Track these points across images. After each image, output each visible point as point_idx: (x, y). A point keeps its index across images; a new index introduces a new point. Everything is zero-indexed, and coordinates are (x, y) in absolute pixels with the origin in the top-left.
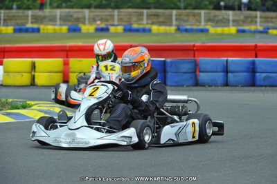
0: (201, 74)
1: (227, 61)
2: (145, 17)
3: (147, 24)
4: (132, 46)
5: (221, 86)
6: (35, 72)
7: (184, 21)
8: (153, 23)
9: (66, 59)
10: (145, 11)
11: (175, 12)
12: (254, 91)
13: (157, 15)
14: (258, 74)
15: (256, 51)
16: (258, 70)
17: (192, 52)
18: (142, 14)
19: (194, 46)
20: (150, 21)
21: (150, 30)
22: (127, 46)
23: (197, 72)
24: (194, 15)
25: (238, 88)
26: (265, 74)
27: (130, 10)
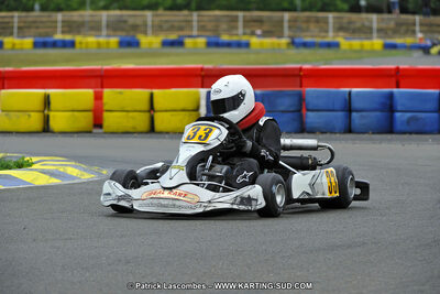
0: (309, 114)
1: (350, 93)
2: (240, 24)
3: (244, 34)
4: (202, 69)
5: (340, 133)
6: (49, 110)
7: (302, 30)
8: (253, 34)
9: (99, 90)
10: (240, 14)
11: (287, 16)
12: (390, 140)
13: (259, 21)
14: (398, 115)
15: (398, 77)
16: (399, 108)
17: (298, 79)
18: (235, 19)
19: (301, 69)
20: (248, 31)
21: (247, 45)
22: (196, 69)
23: (304, 110)
24: (317, 21)
25: (366, 135)
26: (409, 115)
27: (217, 13)
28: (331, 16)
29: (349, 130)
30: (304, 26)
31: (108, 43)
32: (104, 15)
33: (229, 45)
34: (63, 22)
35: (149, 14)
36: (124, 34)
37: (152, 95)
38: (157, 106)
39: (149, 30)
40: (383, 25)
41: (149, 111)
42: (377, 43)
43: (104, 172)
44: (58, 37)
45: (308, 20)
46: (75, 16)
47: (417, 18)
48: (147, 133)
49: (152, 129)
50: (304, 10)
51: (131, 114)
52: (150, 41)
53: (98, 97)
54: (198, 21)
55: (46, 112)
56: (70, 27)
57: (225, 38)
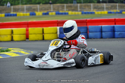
0: (90, 33)
1: (102, 27)
2: (65, 7)
3: (67, 10)
4: (57, 21)
5: (99, 38)
6: (13, 34)
7: (83, 9)
8: (69, 10)
9: (27, 28)
10: (65, 5)
11: (79, 5)
12: (114, 40)
13: (71, 6)
14: (116, 33)
15: (115, 21)
16: (116, 31)
17: (86, 23)
18: (64, 6)
19: (86, 20)
20: (68, 9)
21: (68, 14)
22: (55, 21)
23: (88, 32)
24: (88, 6)
25: (107, 39)
26: (119, 33)
27: (58, 4)
28: (92, 4)
29: (102, 37)
30: (84, 7)
31: (26, 14)
32: (25, 6)
33: (62, 14)
34: (13, 9)
35: (38, 6)
36: (31, 11)
37: (43, 29)
38: (45, 32)
39: (39, 10)
40: (107, 7)
41: (42, 34)
42: (106, 12)
43: (32, 52)
44: (12, 13)
45: (85, 6)
46: (17, 7)
47: (117, 4)
48: (42, 40)
49: (43, 39)
50: (84, 3)
51: (37, 35)
52: (39, 13)
53: (27, 30)
54: (53, 7)
55: (12, 35)
56: (15, 10)
57: (61, 12)
